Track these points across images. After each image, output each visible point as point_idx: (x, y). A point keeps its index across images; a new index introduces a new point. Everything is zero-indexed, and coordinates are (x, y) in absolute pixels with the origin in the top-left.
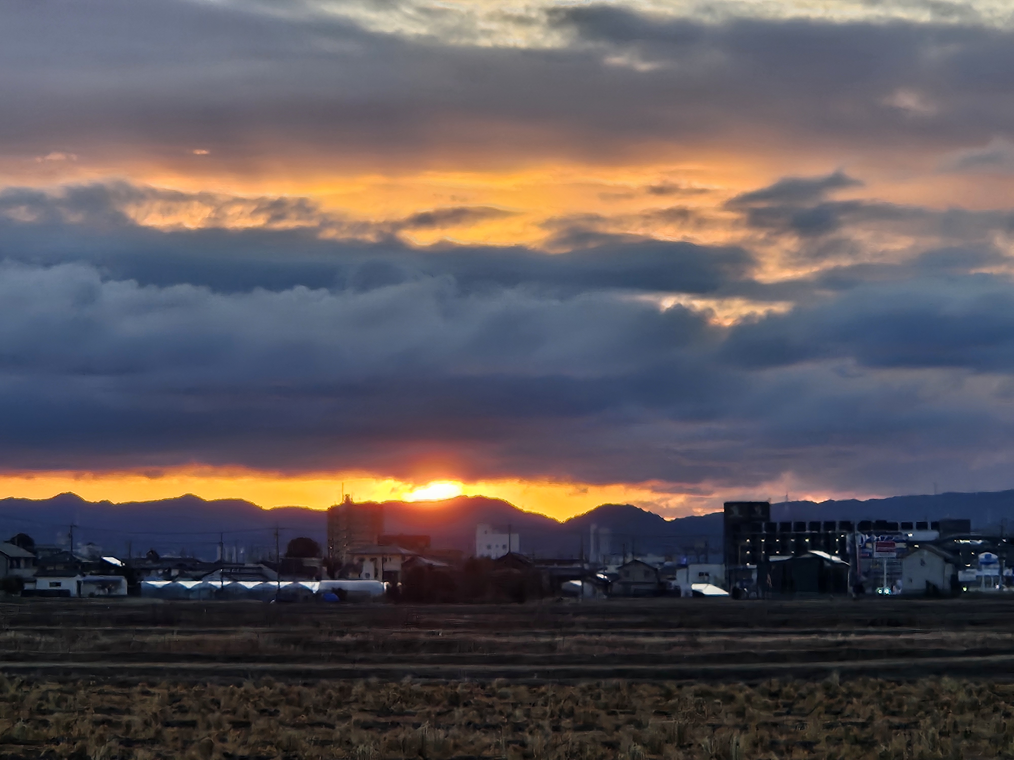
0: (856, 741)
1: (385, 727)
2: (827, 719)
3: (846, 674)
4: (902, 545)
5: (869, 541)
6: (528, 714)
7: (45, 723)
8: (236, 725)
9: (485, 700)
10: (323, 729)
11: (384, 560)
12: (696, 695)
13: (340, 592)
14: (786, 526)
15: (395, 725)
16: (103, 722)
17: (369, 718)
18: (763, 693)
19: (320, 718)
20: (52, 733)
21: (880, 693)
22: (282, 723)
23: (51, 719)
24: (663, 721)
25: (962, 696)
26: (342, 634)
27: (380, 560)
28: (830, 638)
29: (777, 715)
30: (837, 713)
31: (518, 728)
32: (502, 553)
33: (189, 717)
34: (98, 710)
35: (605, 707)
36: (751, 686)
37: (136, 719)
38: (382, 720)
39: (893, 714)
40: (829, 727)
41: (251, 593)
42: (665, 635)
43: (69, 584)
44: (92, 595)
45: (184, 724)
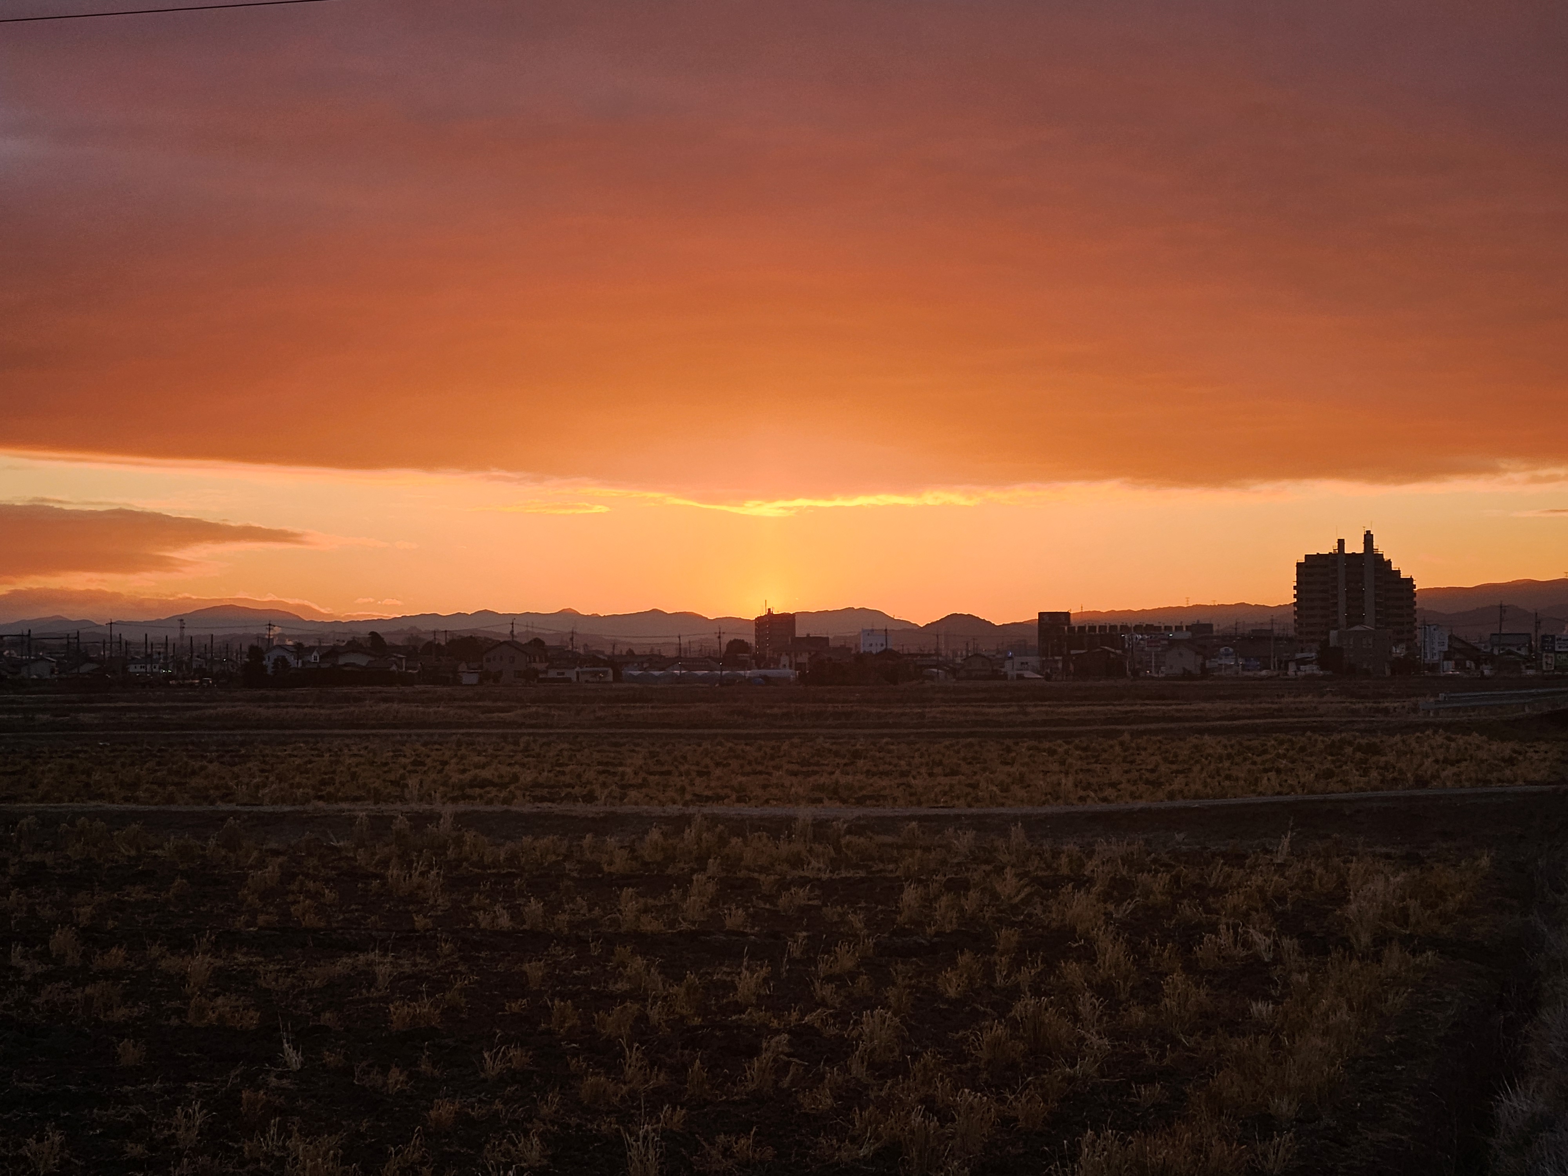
0: (1147, 782)
1: (808, 774)
2: (1126, 766)
3: (1134, 734)
4: (1166, 642)
5: (1142, 639)
6: (909, 764)
7: (564, 773)
8: (700, 774)
9: (878, 754)
10: (764, 776)
11: (796, 656)
12: (1029, 749)
13: (766, 678)
14: (1082, 629)
15: (815, 773)
16: (604, 772)
17: (795, 767)
18: (1077, 748)
19: (759, 768)
20: (567, 779)
21: (1159, 748)
22: (733, 772)
23: (567, 769)
24: (1007, 768)
25: (1220, 750)
26: (771, 707)
27: (793, 655)
28: (1119, 708)
29: (1088, 764)
30: (1132, 762)
31: (903, 774)
32: (880, 649)
33: (665, 768)
34: (599, 763)
35: (964, 759)
36: (1068, 743)
37: (628, 770)
38: (805, 769)
39: (1172, 763)
40: (1126, 772)
41: (703, 679)
42: (1003, 707)
43: (571, 674)
44: (587, 681)
45: (662, 773)
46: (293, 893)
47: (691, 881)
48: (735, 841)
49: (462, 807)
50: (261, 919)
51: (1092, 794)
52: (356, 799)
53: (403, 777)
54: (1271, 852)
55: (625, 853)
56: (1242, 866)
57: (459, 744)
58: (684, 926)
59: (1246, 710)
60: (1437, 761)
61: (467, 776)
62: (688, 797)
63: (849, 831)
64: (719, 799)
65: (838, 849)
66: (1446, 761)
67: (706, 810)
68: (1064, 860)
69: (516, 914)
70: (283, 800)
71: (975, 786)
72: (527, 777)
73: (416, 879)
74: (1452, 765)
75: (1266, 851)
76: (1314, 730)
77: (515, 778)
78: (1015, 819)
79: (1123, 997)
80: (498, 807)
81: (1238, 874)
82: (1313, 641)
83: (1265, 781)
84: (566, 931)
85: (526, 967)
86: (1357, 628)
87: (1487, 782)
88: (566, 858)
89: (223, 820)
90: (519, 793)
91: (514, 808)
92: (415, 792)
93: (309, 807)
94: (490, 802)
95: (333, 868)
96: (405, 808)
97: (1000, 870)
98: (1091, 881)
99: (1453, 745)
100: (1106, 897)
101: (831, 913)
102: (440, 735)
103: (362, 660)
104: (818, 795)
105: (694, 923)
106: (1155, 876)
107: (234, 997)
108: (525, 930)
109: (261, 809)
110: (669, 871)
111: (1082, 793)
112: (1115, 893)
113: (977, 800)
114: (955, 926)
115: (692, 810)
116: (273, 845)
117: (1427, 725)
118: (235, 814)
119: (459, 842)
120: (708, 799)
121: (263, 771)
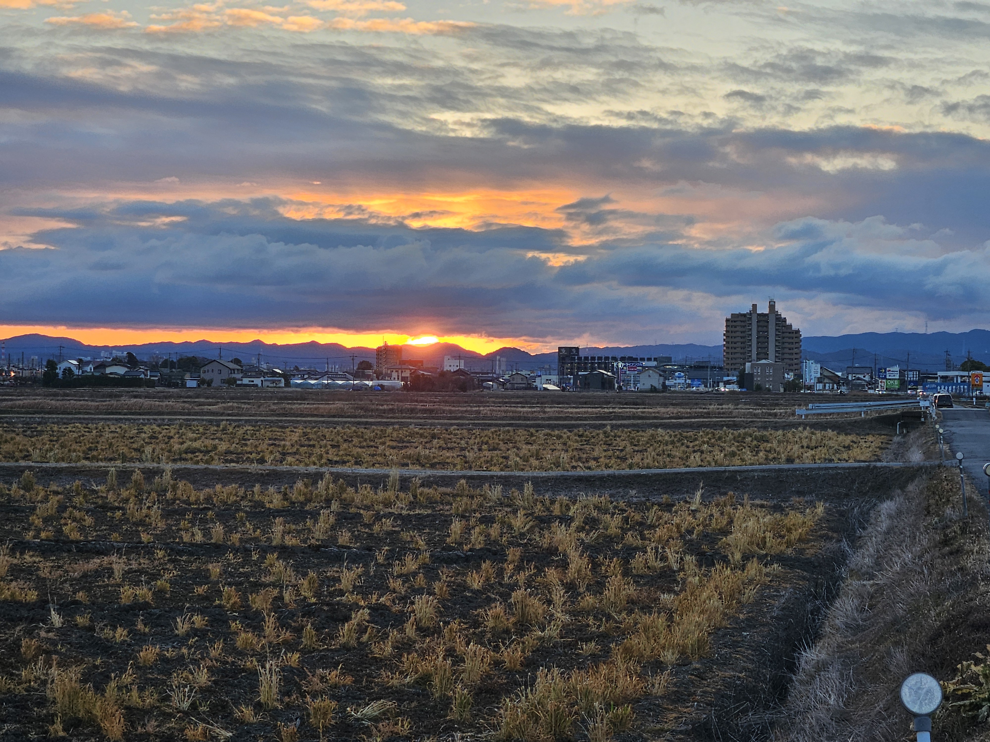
0: (617, 457)
1: (401, 448)
2: (605, 447)
3: (613, 427)
4: (640, 368)
5: (624, 366)
6: (467, 443)
7: (246, 445)
8: (333, 446)
9: (448, 436)
10: (373, 449)
11: (402, 372)
12: (544, 435)
13: (382, 386)
14: (586, 358)
15: (406, 447)
16: (272, 445)
17: (394, 444)
18: (575, 435)
19: (372, 443)
20: (248, 449)
21: (629, 436)
22: (354, 446)
23: (248, 443)
24: (529, 447)
25: (667, 438)
26: (382, 405)
27: (400, 372)
28: (606, 410)
29: (582, 445)
30: (609, 445)
31: (463, 449)
32: (456, 369)
33: (311, 443)
34: (270, 439)
35: (503, 440)
36: (570, 431)
37: (288, 443)
38: (400, 445)
39: (635, 445)
40: (605, 451)
41: (341, 386)
42: (530, 407)
43: (257, 381)
44: (268, 386)
45: (310, 446)
46: (65, 518)
47: (319, 514)
48: (350, 490)
49: (179, 465)
50: (43, 535)
51: (581, 465)
52: (111, 460)
53: (142, 446)
54: (690, 503)
55: (280, 497)
56: (670, 511)
57: (181, 426)
58: (313, 541)
59: (687, 413)
60: (802, 447)
61: (185, 446)
62: (323, 461)
63: (422, 485)
64: (344, 463)
65: (415, 496)
66: (808, 447)
67: (334, 470)
68: (557, 506)
69: (207, 533)
70: (63, 459)
71: (506, 458)
72: (223, 447)
73: (144, 511)
74: (812, 449)
75: (686, 502)
76: (728, 426)
77: (215, 447)
78: (528, 479)
79: (581, 590)
80: (202, 466)
81: (666, 516)
82: (735, 369)
83: (692, 457)
84: (237, 544)
85: (210, 566)
86: (763, 361)
87: (831, 461)
88: (243, 498)
89: (23, 472)
90: (216, 457)
91: (211, 467)
92: (149, 456)
93: (79, 464)
94: (197, 463)
95: (93, 503)
96: (142, 466)
97: (515, 512)
98: (572, 519)
99: (814, 437)
100: (580, 529)
101: (405, 536)
102: (169, 420)
103: (121, 370)
104: (406, 461)
105: (318, 540)
106: (612, 517)
107: (22, 582)
108: (211, 543)
109: (48, 465)
110: (307, 508)
111: (574, 464)
112: (587, 527)
113: (507, 466)
114: (482, 546)
115: (323, 469)
116: (54, 487)
117: (800, 424)
118: (30, 468)
119: (175, 488)
120: (336, 462)
121: (51, 441)
